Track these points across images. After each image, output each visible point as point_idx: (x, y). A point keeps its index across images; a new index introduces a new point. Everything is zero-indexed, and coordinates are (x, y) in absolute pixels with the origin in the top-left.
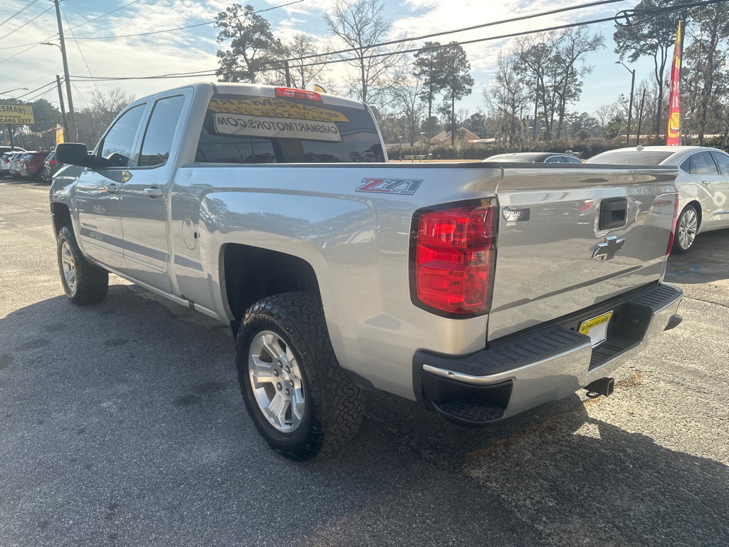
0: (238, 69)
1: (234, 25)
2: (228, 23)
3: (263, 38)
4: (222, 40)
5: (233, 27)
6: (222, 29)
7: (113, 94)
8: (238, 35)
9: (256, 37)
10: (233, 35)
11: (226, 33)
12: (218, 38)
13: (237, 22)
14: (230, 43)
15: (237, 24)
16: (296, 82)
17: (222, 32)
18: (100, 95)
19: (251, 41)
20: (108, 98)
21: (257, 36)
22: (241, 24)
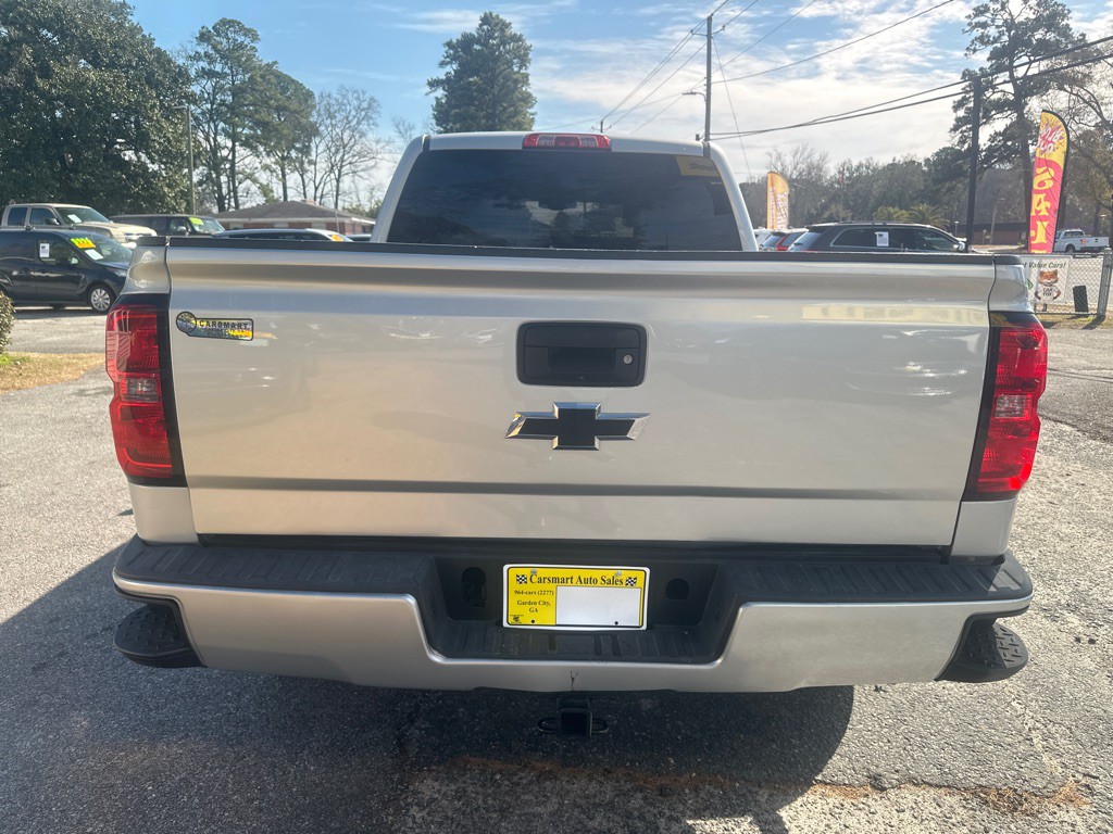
0: (996, 96)
1: (1000, 23)
2: (989, 22)
3: (1051, 36)
4: (975, 51)
5: (997, 27)
6: (978, 32)
7: (796, 153)
8: (1005, 38)
9: (1036, 37)
10: (996, 40)
11: (984, 40)
12: (968, 49)
13: (1006, 16)
14: (987, 55)
15: (1006, 21)
16: (1103, 108)
17: (976, 39)
18: (779, 157)
19: (1028, 44)
20: (789, 160)
21: (1038, 35)
22: (1013, 20)
